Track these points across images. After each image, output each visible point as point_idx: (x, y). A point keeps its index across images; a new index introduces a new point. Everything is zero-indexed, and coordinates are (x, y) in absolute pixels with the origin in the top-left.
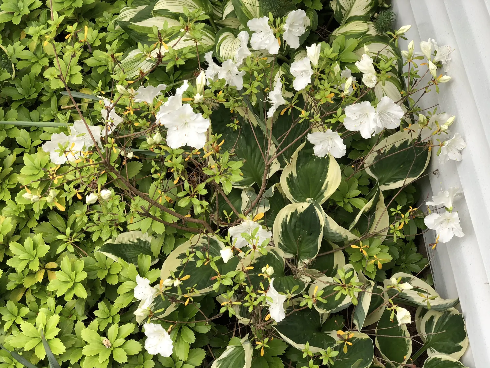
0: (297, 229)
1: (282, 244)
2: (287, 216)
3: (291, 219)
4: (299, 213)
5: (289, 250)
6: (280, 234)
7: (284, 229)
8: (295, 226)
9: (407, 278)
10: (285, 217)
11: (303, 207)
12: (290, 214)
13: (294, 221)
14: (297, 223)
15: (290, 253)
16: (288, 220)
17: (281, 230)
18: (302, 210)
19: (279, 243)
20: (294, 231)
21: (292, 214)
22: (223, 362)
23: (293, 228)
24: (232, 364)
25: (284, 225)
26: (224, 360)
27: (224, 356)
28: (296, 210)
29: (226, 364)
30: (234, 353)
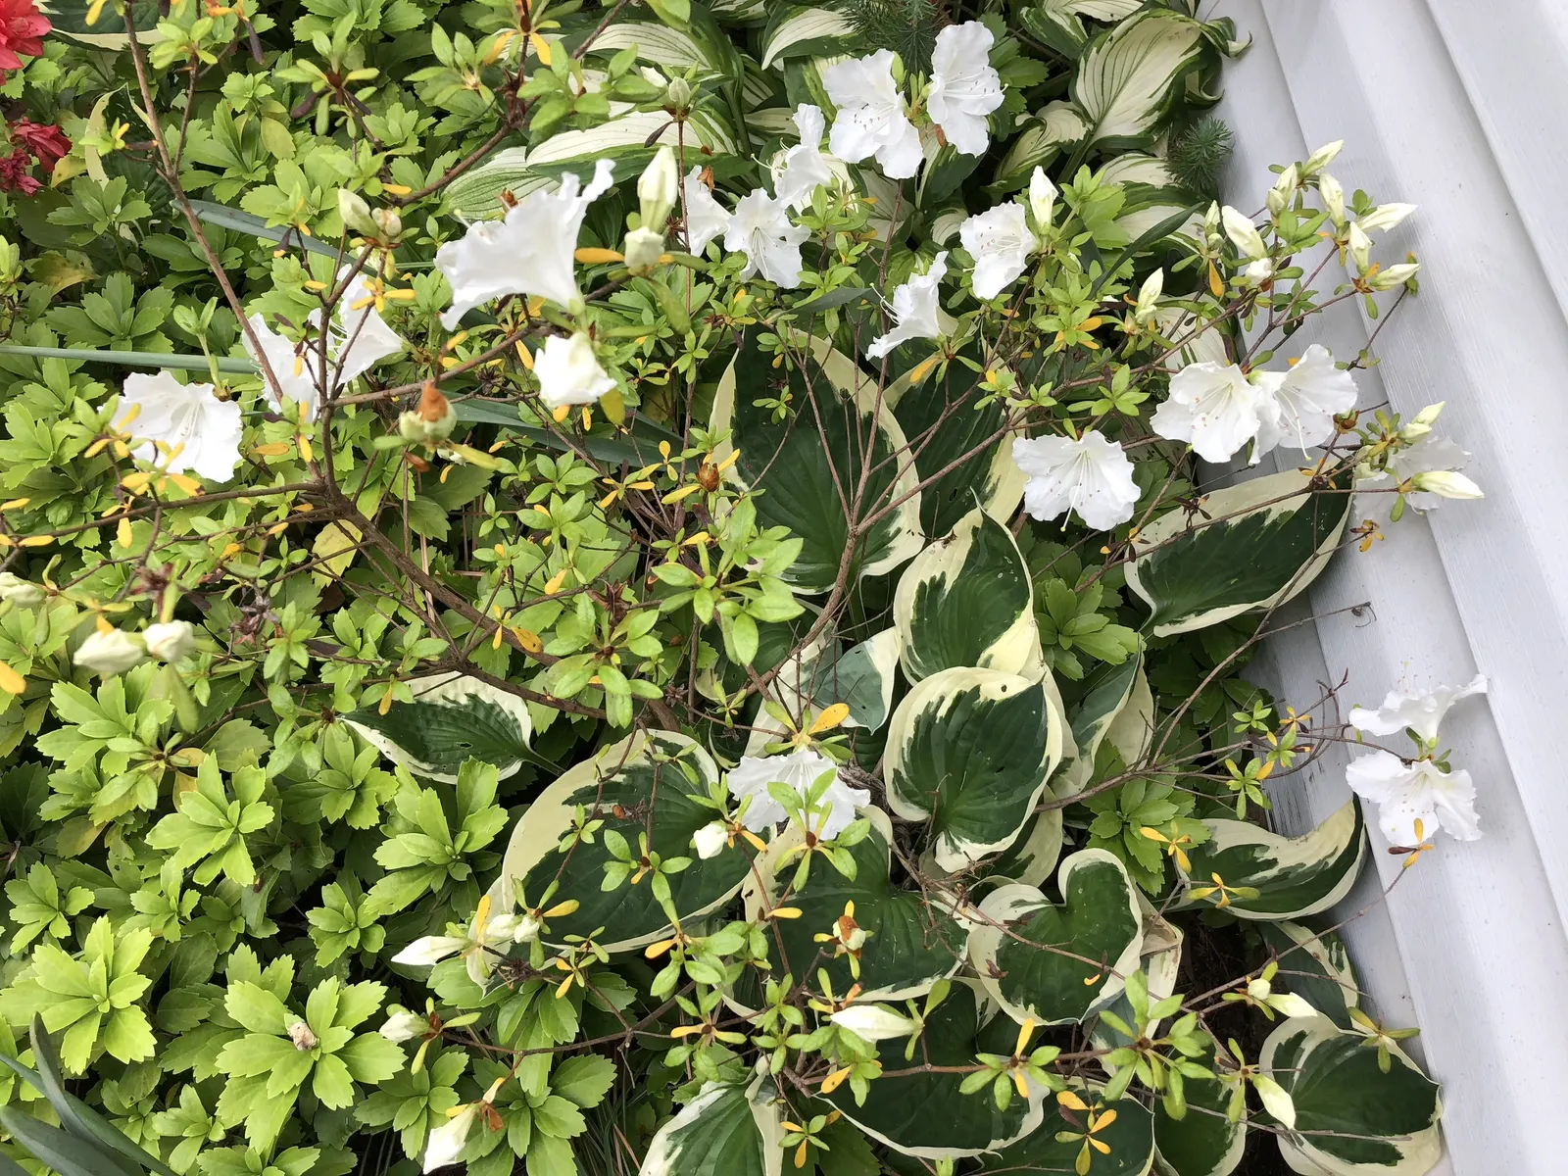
0: (961, 744)
1: (904, 774)
2: (942, 699)
3: (951, 710)
4: (981, 699)
6: (905, 746)
7: (921, 733)
8: (958, 734)
10: (934, 700)
11: (1004, 689)
12: (954, 694)
13: (957, 717)
14: (968, 726)
16: (942, 712)
17: (910, 733)
18: (999, 697)
19: (897, 772)
20: (950, 748)
21: (960, 697)
22: (686, 1141)
23: (950, 737)
24: (715, 1152)
25: (926, 723)
26: (692, 1132)
27: (689, 1114)
28: (976, 690)
29: (697, 1148)
30: (724, 1110)
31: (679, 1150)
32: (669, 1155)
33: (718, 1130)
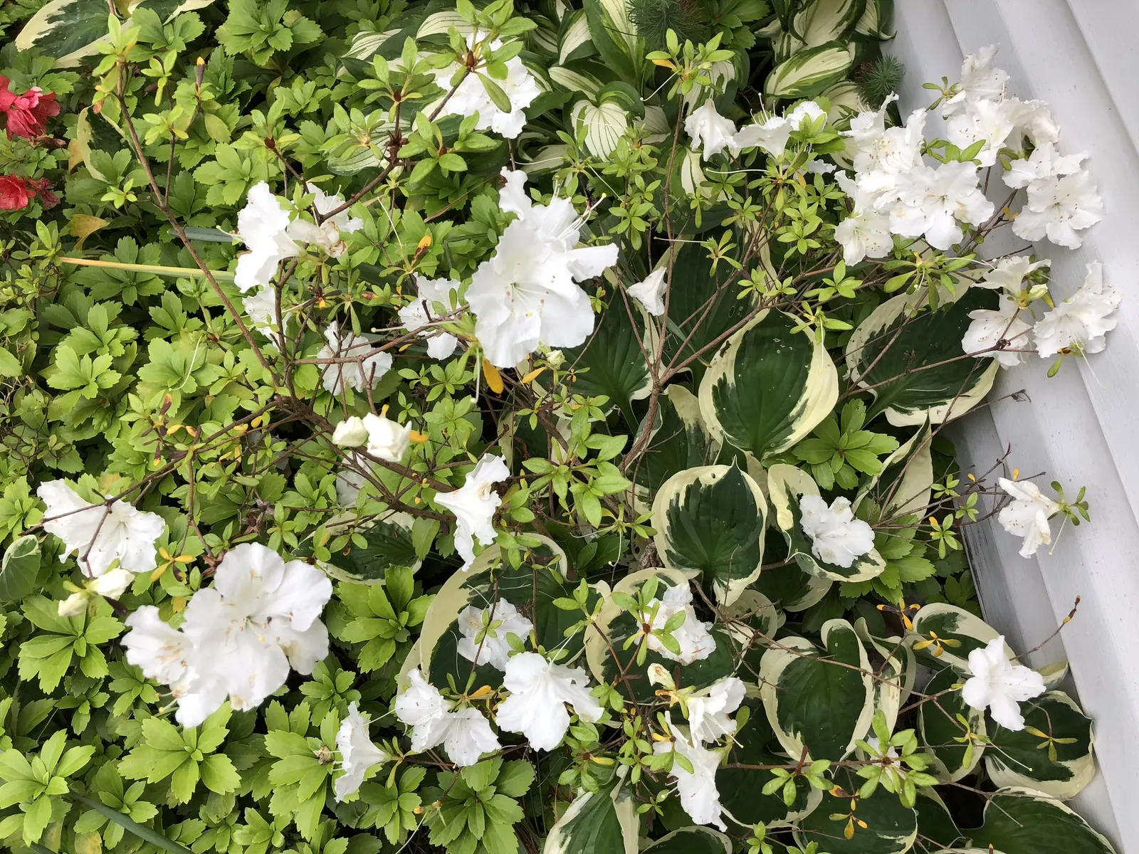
0: (702, 518)
1: (673, 551)
2: (678, 495)
3: (687, 500)
4: (703, 486)
5: (690, 562)
6: (666, 532)
7: (674, 521)
8: (698, 513)
10: (673, 497)
11: (714, 476)
12: (684, 489)
13: (693, 502)
14: (702, 506)
15: (693, 567)
16: (682, 503)
17: (667, 523)
18: (713, 482)
19: (668, 552)
20: (696, 523)
21: (689, 489)
22: (573, 832)
23: (694, 517)
24: (593, 838)
25: (674, 514)
26: (575, 826)
27: (573, 811)
28: (697, 481)
29: (580, 837)
30: (596, 805)
31: (569, 839)
32: (563, 843)
33: (592, 822)
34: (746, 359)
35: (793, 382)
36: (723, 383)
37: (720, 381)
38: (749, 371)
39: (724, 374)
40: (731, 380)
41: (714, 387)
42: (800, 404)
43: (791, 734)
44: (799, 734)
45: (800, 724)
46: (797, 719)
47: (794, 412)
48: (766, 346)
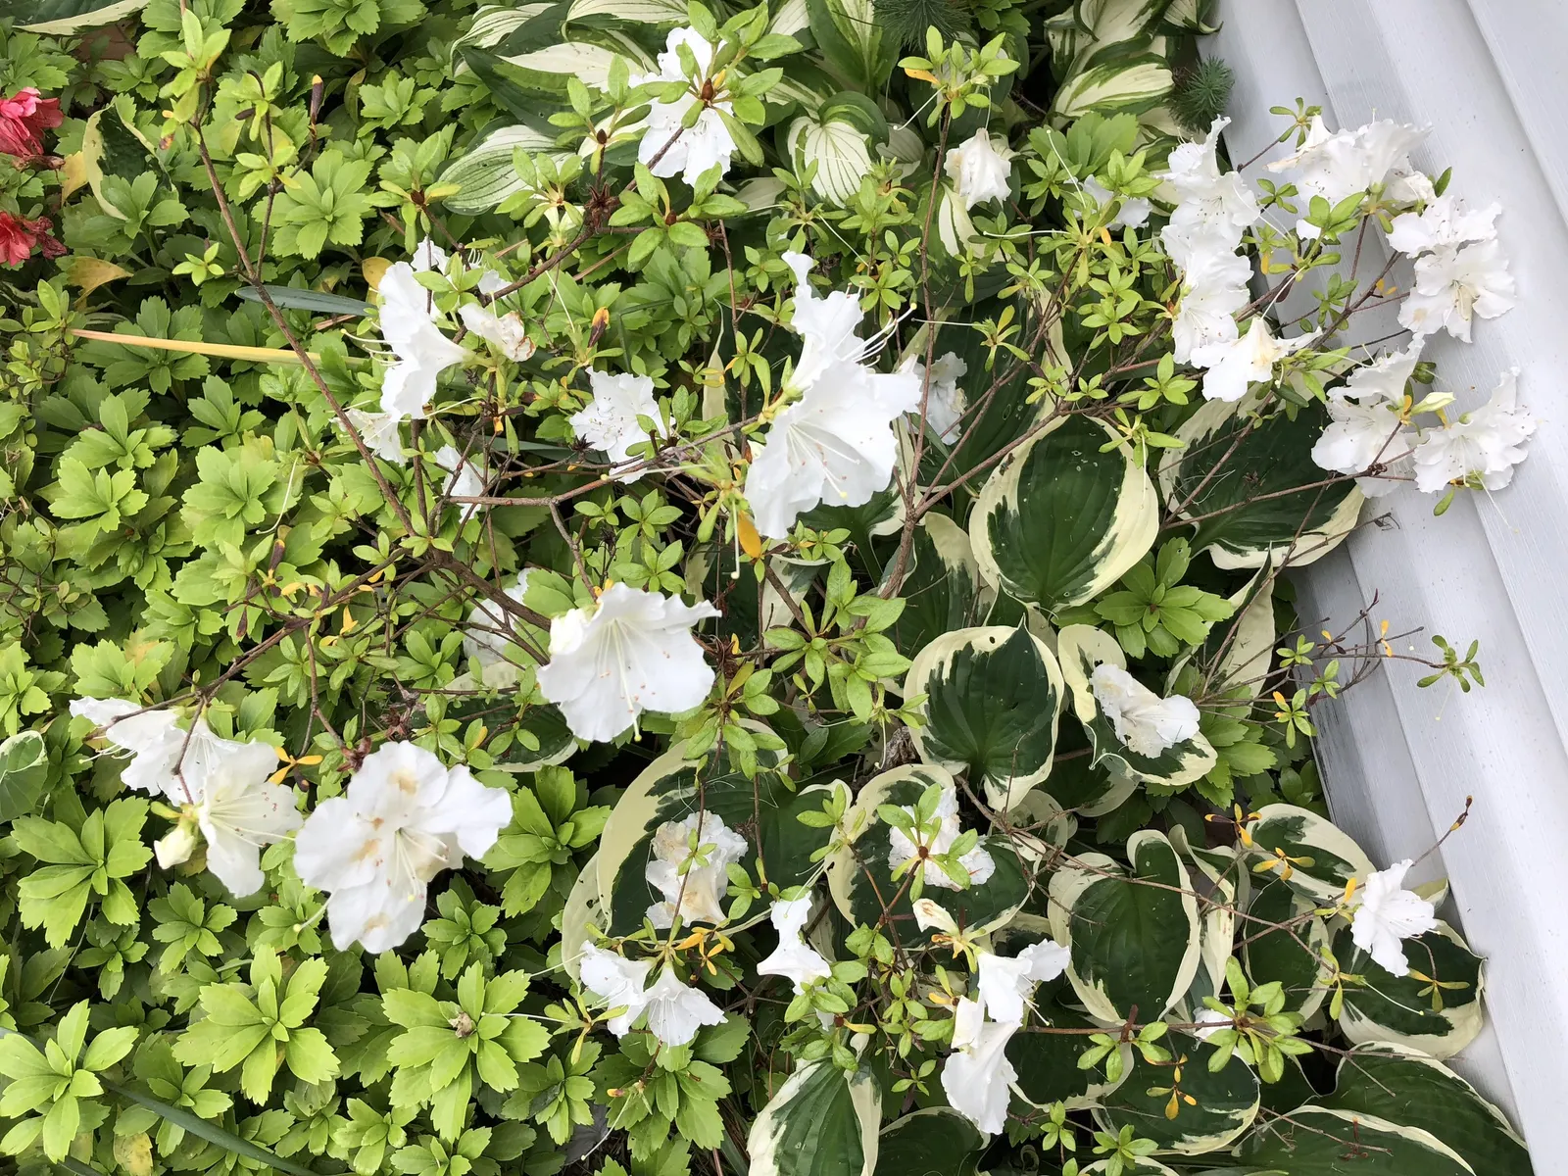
0: (972, 695)
1: (932, 737)
2: (942, 664)
3: (953, 671)
4: (976, 653)
5: (953, 753)
6: (924, 713)
7: (934, 698)
8: (967, 688)
9: (1294, 818)
10: (935, 666)
11: (992, 640)
12: (951, 656)
13: (962, 674)
14: (973, 678)
15: (957, 759)
16: (946, 675)
17: (925, 701)
18: (991, 648)
19: (925, 739)
20: (964, 702)
21: (957, 657)
22: (788, 1118)
23: (962, 693)
24: (815, 1128)
25: (935, 687)
26: (792, 1110)
27: (788, 1090)
28: (969, 646)
29: (799, 1125)
30: (820, 1084)
31: (783, 1128)
32: (775, 1133)
33: (816, 1104)
34: (1034, 478)
35: (1098, 510)
36: (1002, 510)
37: (998, 507)
38: (1038, 495)
39: (1004, 498)
40: (1013, 506)
41: (991, 516)
42: (1106, 540)
43: (1091, 982)
44: (1101, 983)
45: (1101, 969)
46: (1098, 963)
47: (1097, 551)
48: (1062, 460)
